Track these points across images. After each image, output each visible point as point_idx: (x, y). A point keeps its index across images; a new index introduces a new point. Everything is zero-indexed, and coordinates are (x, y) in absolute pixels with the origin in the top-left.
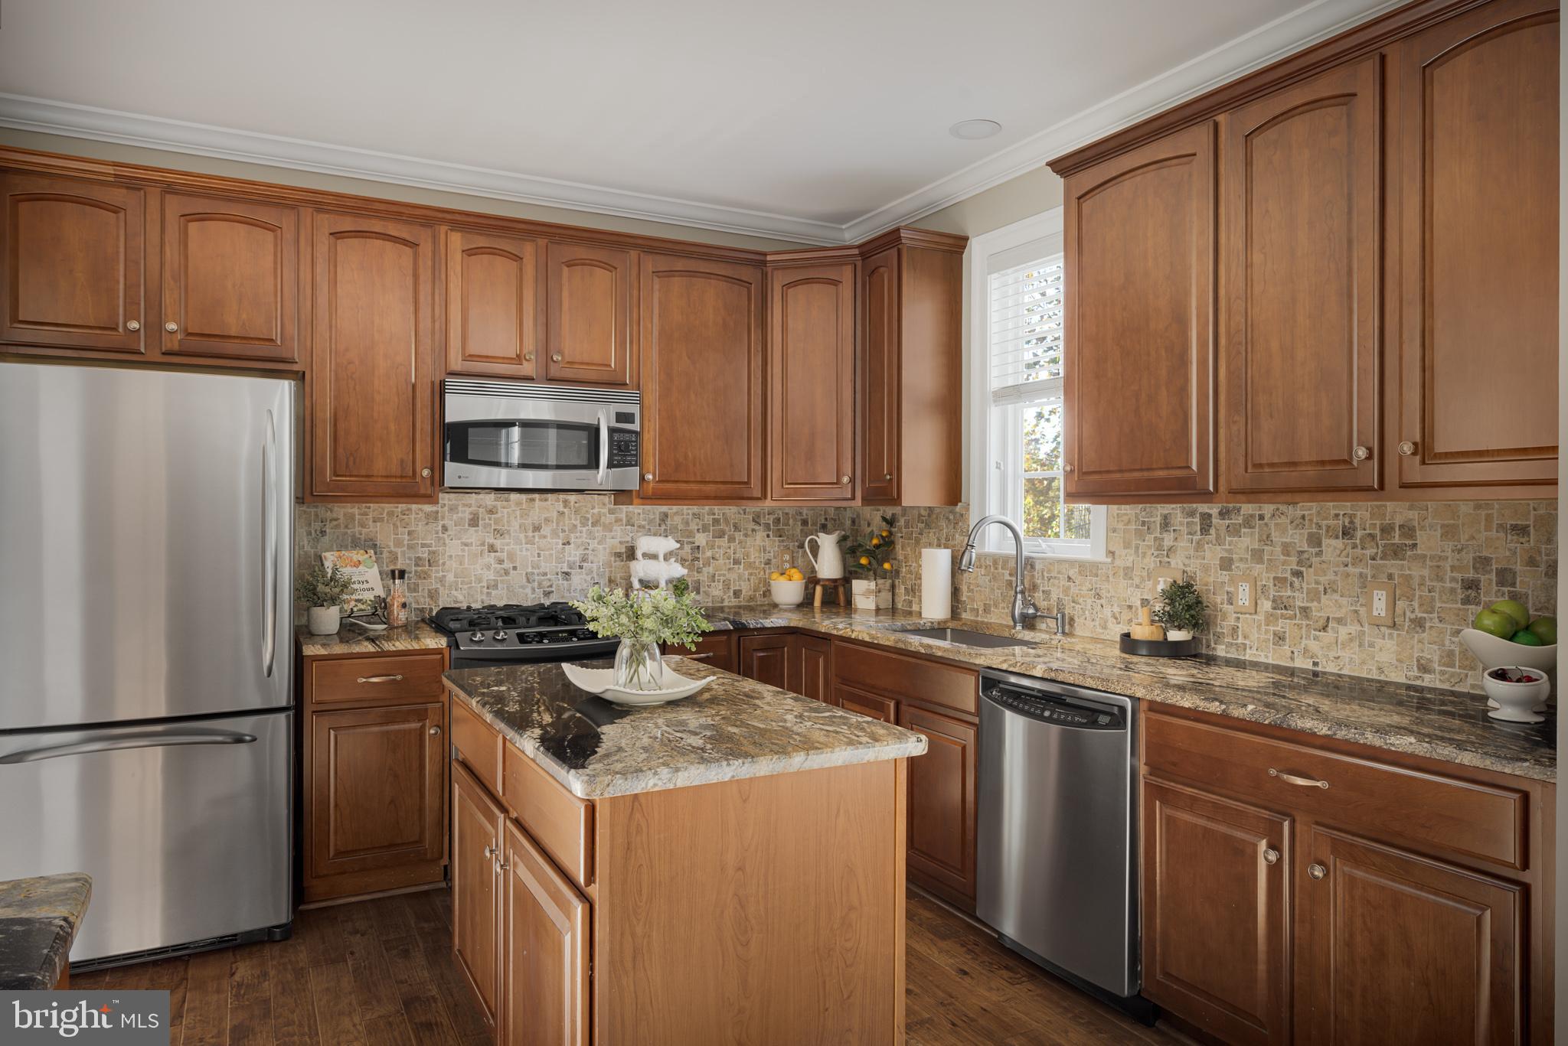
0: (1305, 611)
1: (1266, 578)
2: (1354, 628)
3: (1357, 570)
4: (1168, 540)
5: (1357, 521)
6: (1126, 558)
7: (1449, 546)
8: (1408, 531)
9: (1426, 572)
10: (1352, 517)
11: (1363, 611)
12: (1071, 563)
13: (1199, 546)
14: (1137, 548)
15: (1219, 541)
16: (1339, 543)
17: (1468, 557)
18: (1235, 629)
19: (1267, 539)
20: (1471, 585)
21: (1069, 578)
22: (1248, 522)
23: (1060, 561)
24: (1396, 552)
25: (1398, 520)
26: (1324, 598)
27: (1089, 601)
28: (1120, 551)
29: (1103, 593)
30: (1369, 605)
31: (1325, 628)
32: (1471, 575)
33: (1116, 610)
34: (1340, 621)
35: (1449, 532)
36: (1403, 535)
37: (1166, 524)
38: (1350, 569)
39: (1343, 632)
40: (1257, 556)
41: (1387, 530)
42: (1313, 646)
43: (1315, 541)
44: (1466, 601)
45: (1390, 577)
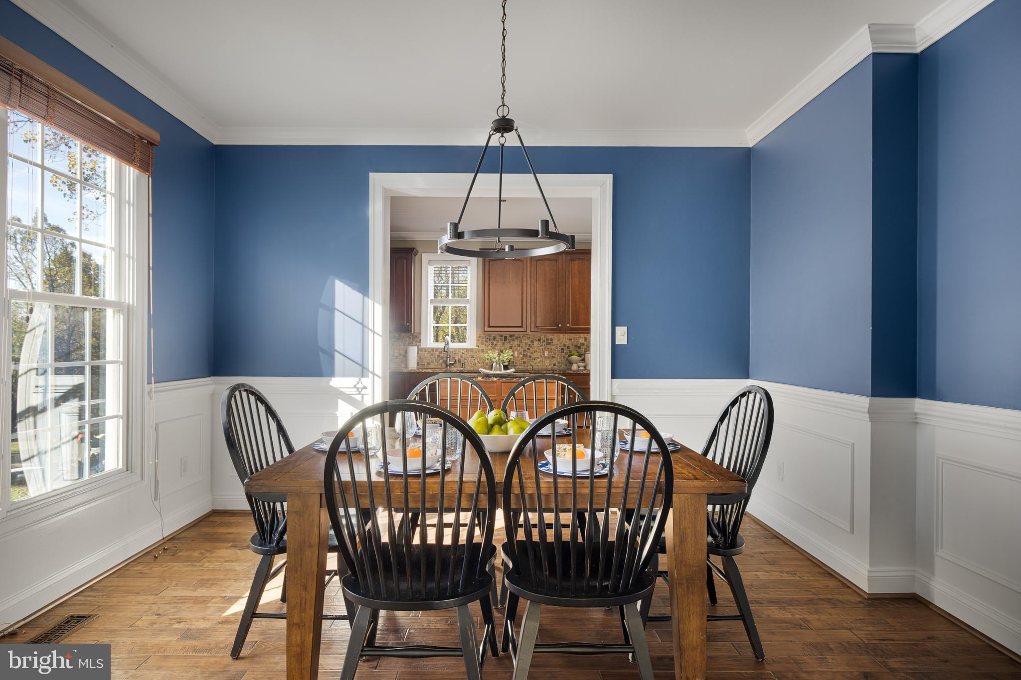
0: (530, 357)
1: (521, 350)
2: (541, 359)
3: (541, 348)
4: (495, 342)
5: (541, 338)
6: (483, 347)
7: (559, 342)
8: (551, 340)
9: (555, 347)
10: (540, 337)
11: (543, 355)
12: (463, 349)
13: (503, 344)
14: (486, 345)
15: (509, 342)
16: (537, 342)
17: (562, 344)
18: (513, 362)
19: (521, 342)
20: (562, 349)
21: (462, 353)
22: (517, 338)
23: (459, 349)
24: (549, 344)
25: (549, 338)
26: (534, 354)
27: (470, 359)
28: (480, 345)
29: (475, 356)
30: (544, 354)
31: (535, 360)
32: (562, 347)
33: (479, 360)
34: (538, 358)
35: (559, 340)
36: (550, 341)
37: (494, 339)
38: (540, 347)
39: (538, 360)
40: (519, 345)
41: (547, 340)
42: (532, 363)
43: (532, 342)
44: (562, 352)
45: (548, 349)
